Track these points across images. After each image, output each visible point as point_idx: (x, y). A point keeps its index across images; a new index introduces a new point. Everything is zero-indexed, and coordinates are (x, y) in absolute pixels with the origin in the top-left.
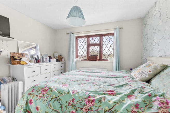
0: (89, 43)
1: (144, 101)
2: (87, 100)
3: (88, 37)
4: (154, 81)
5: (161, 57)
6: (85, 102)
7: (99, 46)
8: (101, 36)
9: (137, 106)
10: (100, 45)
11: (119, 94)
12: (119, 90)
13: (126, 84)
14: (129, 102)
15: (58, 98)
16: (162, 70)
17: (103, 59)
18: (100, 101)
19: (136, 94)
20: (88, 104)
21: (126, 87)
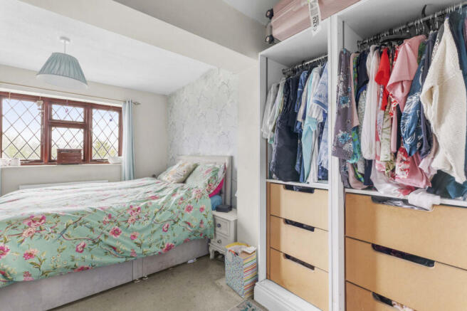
0: (51, 119)
1: (186, 194)
2: (130, 211)
3: (48, 102)
4: (189, 180)
5: (191, 155)
6: (129, 213)
7: (82, 130)
8: (88, 107)
9: (182, 199)
10: (86, 126)
11: (163, 196)
12: (161, 194)
13: (166, 188)
14: (174, 199)
15: (81, 221)
16: (194, 169)
17: (93, 158)
18: (146, 207)
19: (178, 191)
20: (134, 214)
21: (167, 190)
